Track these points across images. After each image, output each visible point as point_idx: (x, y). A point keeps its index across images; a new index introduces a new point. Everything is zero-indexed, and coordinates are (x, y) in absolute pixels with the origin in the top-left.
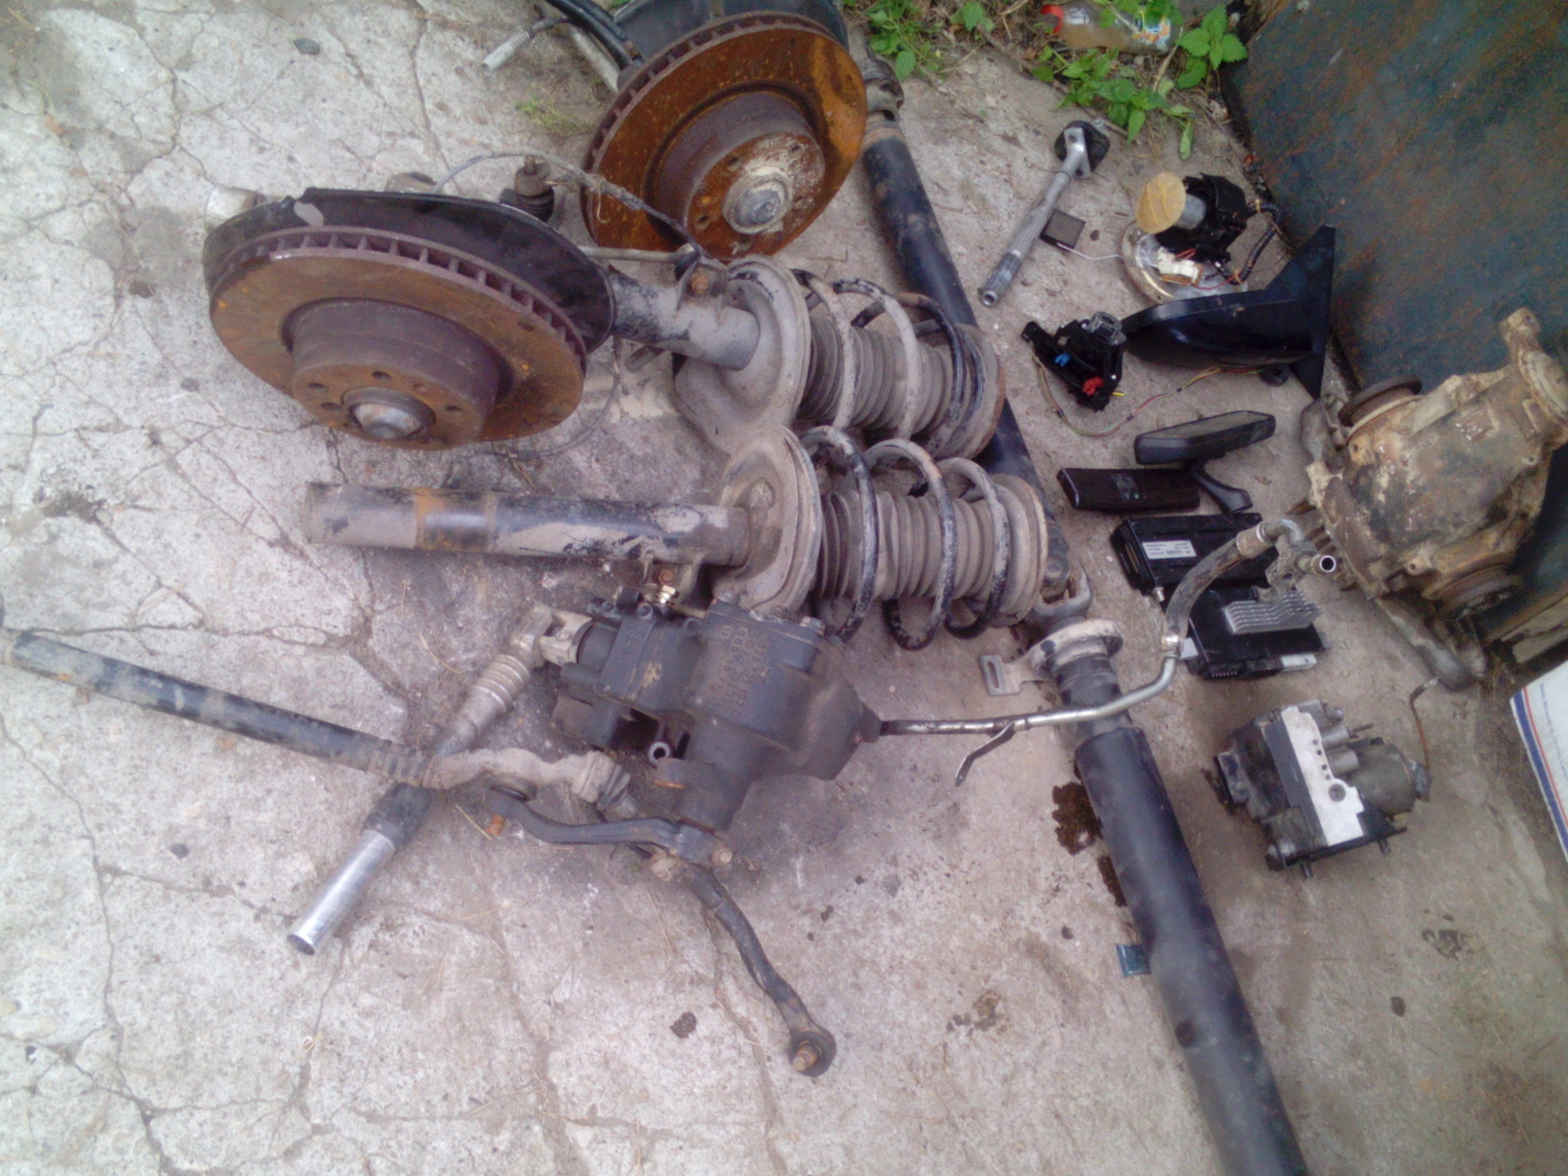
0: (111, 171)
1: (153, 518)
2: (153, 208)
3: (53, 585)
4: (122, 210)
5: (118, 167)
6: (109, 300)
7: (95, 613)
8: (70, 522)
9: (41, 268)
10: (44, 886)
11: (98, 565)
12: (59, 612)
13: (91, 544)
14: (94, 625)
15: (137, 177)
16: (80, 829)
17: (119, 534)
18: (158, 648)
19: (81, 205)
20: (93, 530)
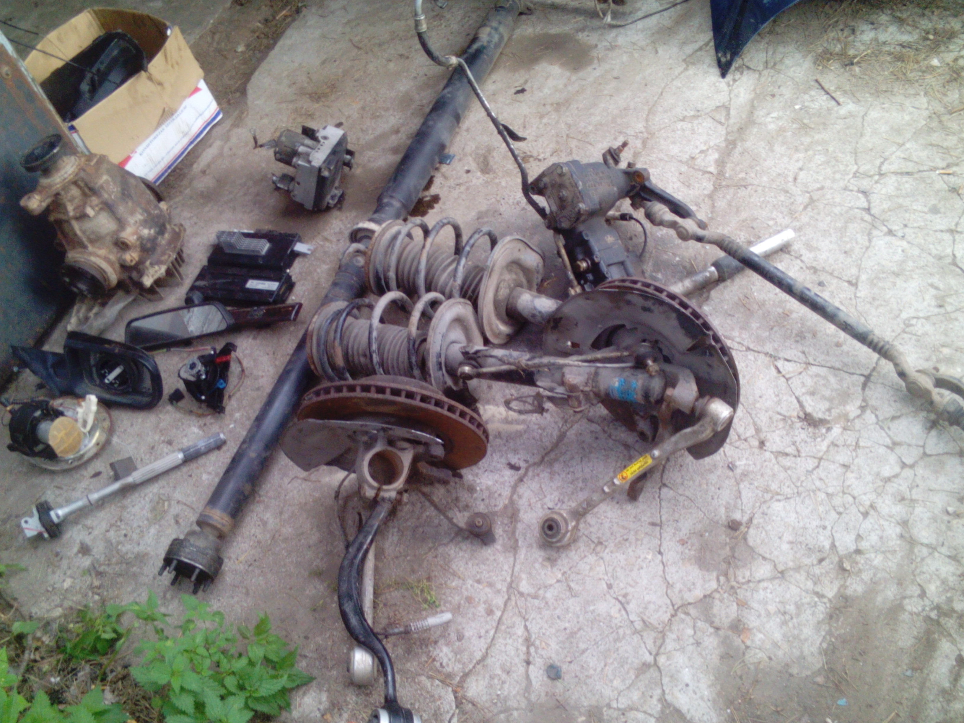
0: (721, 601)
1: (779, 409)
2: (708, 570)
3: (836, 390)
4: (726, 575)
5: (717, 602)
6: (755, 521)
7: (822, 374)
8: (818, 415)
9: (785, 547)
10: (880, 284)
11: (812, 394)
12: (838, 378)
13: (813, 404)
14: (825, 369)
15: (709, 592)
16: (858, 300)
17: (798, 405)
18: (800, 354)
19: (749, 581)
20: (809, 410)
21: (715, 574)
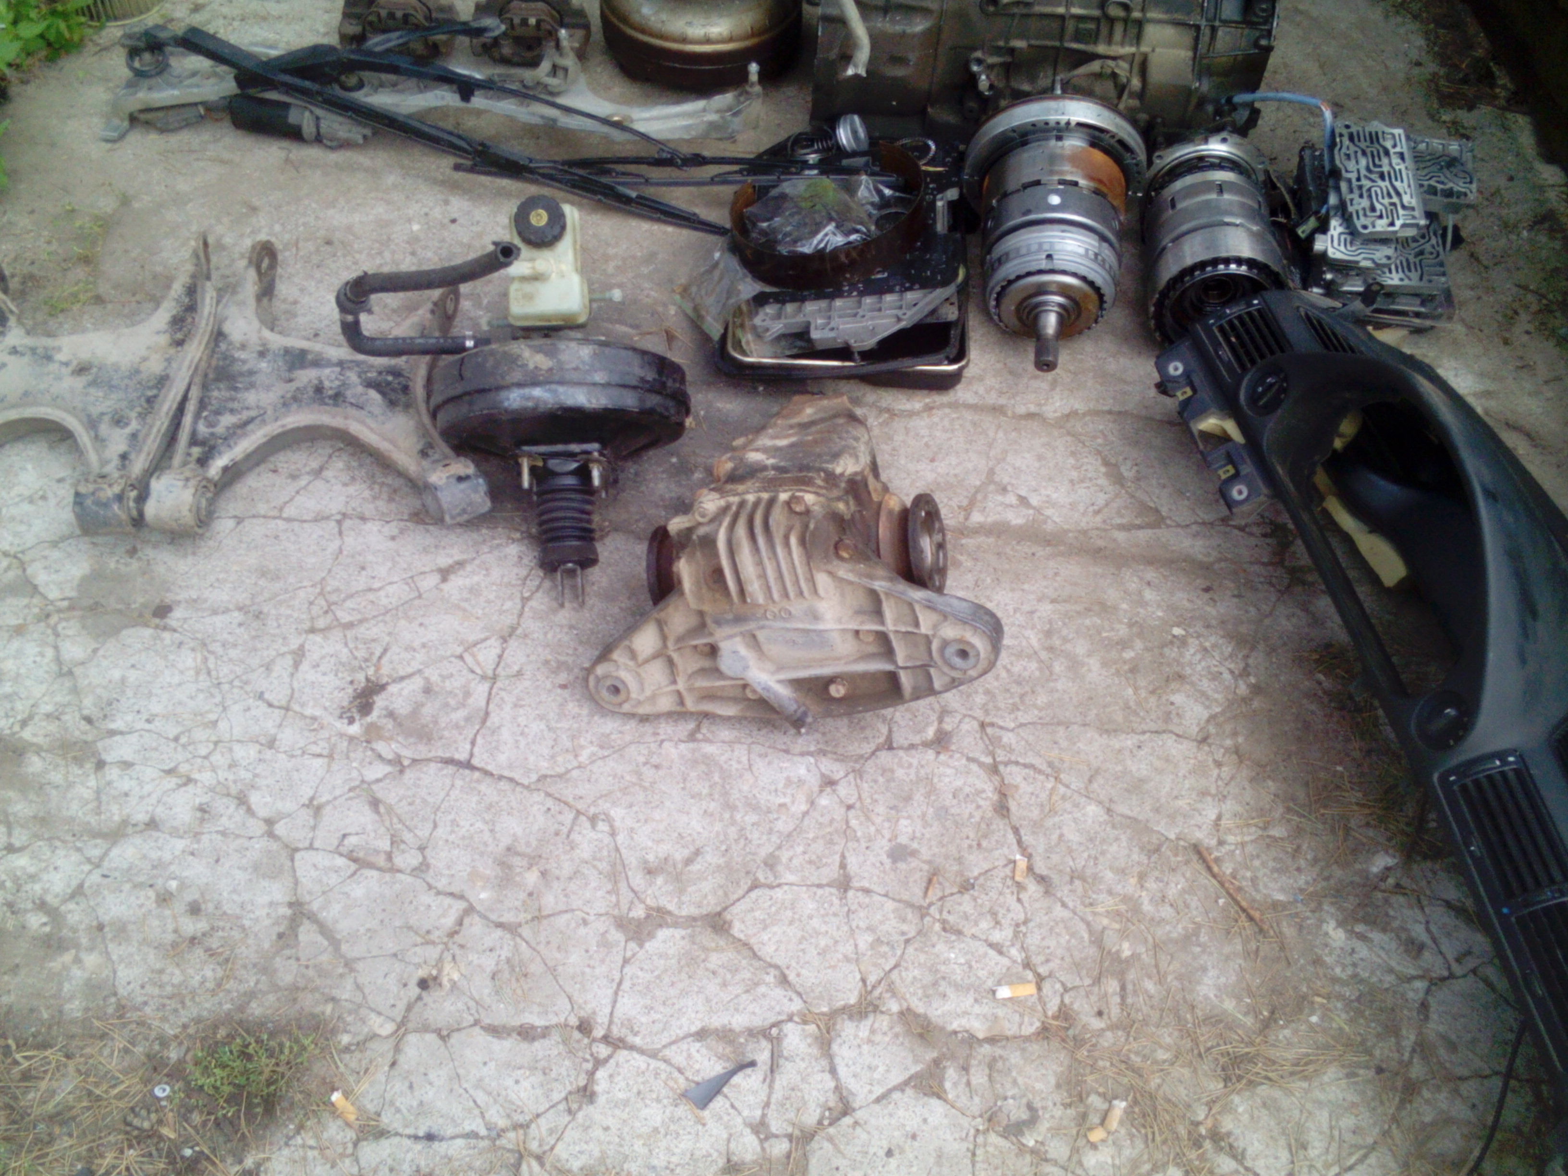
21: (73, 594)
